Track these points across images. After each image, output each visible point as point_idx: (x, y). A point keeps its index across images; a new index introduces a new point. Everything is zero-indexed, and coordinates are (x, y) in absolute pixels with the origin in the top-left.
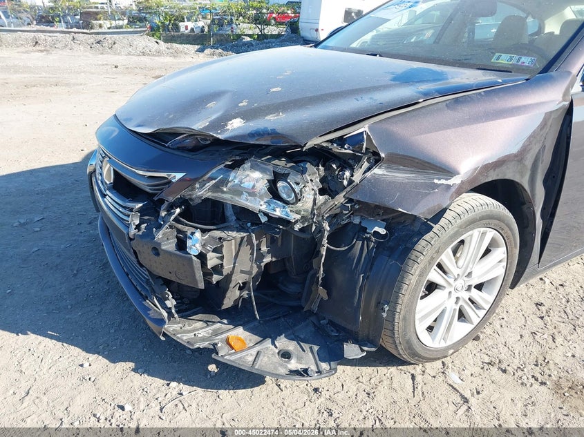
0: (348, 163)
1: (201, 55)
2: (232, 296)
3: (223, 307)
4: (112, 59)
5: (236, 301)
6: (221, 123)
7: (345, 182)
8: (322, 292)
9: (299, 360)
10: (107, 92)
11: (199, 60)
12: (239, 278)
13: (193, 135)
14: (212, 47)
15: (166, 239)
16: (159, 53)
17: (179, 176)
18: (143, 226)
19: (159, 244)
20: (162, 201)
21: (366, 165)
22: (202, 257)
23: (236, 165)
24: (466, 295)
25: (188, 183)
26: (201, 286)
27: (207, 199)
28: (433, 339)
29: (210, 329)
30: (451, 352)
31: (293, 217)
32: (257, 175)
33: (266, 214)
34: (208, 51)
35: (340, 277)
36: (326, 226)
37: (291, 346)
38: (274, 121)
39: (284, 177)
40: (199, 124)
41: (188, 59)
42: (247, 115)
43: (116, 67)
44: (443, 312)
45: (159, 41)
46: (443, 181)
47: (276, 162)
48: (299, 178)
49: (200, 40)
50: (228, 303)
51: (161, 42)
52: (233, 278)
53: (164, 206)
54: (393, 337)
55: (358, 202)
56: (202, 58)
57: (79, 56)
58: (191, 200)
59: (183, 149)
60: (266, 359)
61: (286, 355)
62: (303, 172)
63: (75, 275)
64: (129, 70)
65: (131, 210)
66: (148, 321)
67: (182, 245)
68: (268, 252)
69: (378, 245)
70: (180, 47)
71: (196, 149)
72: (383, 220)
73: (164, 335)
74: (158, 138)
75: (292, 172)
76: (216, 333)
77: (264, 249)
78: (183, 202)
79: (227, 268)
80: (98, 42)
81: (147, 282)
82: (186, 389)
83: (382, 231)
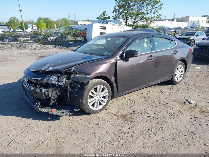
0: (71, 74)
1: (55, 48)
2: (52, 102)
3: (50, 105)
4: (25, 51)
5: (53, 103)
6: (48, 68)
7: (71, 78)
8: (69, 99)
9: (65, 113)
10: (24, 62)
11: (54, 50)
12: (53, 98)
13: (43, 71)
14: (58, 46)
15: (38, 90)
16: (41, 48)
17: (40, 78)
18: (34, 89)
19: (37, 91)
20: (37, 84)
21: (74, 74)
22: (45, 93)
23: (51, 76)
24: (100, 99)
25: (42, 80)
26: (45, 98)
27: (46, 83)
28: (94, 108)
29: (48, 110)
30: (99, 111)
31: (62, 85)
32: (55, 77)
33: (57, 85)
34: (57, 47)
35: (72, 95)
36: (69, 86)
37: (64, 111)
38: (57, 68)
39: (59, 77)
40: (44, 69)
41: (50, 50)
42: (52, 67)
43: (26, 54)
44: (95, 102)
45: (40, 44)
46: (88, 76)
47: (58, 75)
48: (62, 77)
49: (55, 43)
50: (51, 104)
51: (42, 45)
52: (52, 98)
53: (38, 85)
54: (84, 107)
55: (74, 81)
56: (55, 49)
57: (14, 51)
58: (43, 83)
59: (41, 74)
60: (59, 113)
61: (63, 112)
62: (63, 76)
63: (18, 105)
64: (31, 55)
65: (31, 86)
66: (35, 108)
67: (41, 91)
68: (59, 93)
69: (79, 89)
70: (48, 46)
71: (43, 73)
72: (80, 84)
73: (38, 111)
74: (36, 72)
75: (61, 76)
76: (49, 110)
77: (58, 92)
78: (41, 84)
79: (50, 96)
80: (20, 46)
81: (35, 100)
82: (43, 121)
83: (80, 86)
